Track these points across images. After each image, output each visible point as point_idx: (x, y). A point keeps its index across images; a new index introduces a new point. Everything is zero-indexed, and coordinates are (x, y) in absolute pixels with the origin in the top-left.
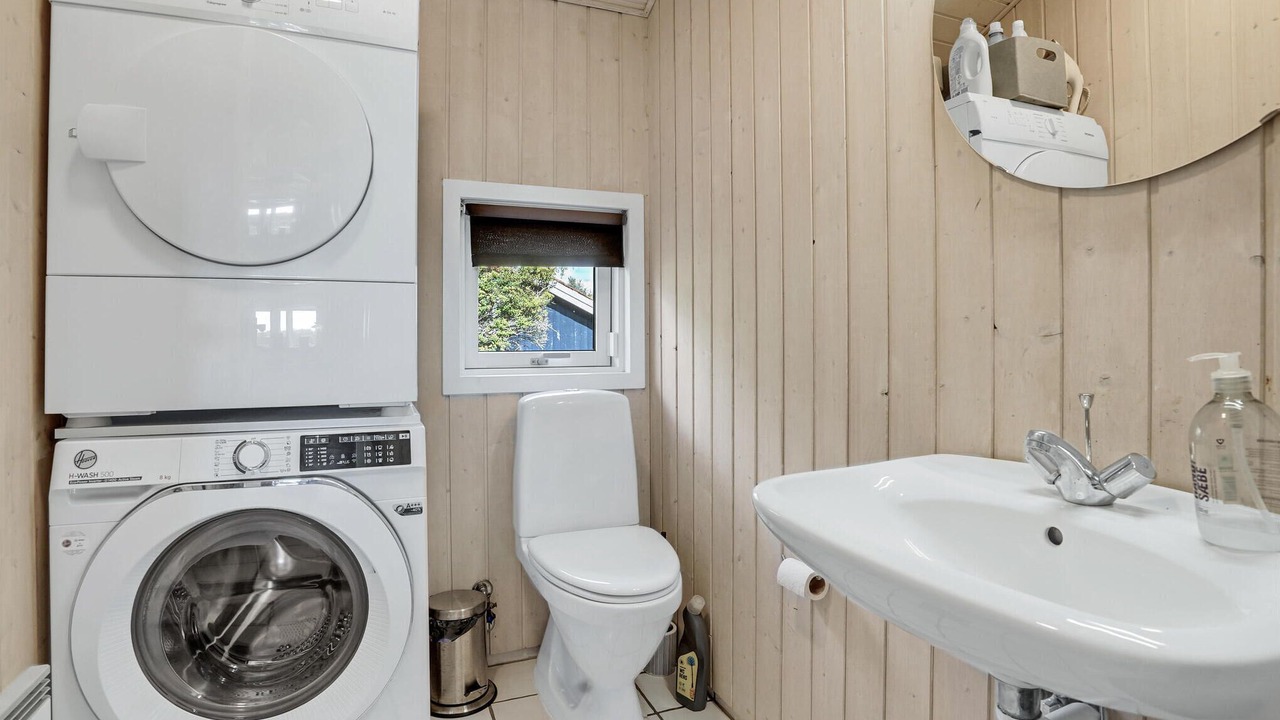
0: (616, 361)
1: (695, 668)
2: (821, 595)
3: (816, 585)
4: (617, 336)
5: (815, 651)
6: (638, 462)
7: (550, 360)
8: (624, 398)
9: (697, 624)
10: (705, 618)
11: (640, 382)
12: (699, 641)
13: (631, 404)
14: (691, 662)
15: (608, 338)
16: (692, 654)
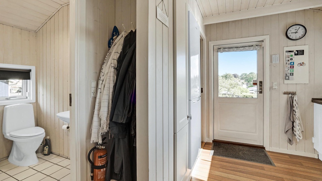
0: (28, 98)
1: (48, 148)
2: (69, 129)
3: (68, 128)
4: (29, 93)
5: (68, 137)
6: (34, 116)
7: (11, 98)
8: (31, 104)
9: (48, 141)
10: (50, 140)
11: (34, 101)
12: (49, 144)
13: (33, 105)
14: (47, 148)
15: (26, 94)
16: (47, 146)
